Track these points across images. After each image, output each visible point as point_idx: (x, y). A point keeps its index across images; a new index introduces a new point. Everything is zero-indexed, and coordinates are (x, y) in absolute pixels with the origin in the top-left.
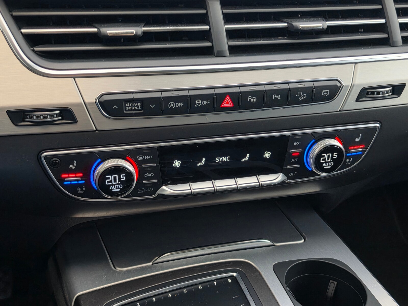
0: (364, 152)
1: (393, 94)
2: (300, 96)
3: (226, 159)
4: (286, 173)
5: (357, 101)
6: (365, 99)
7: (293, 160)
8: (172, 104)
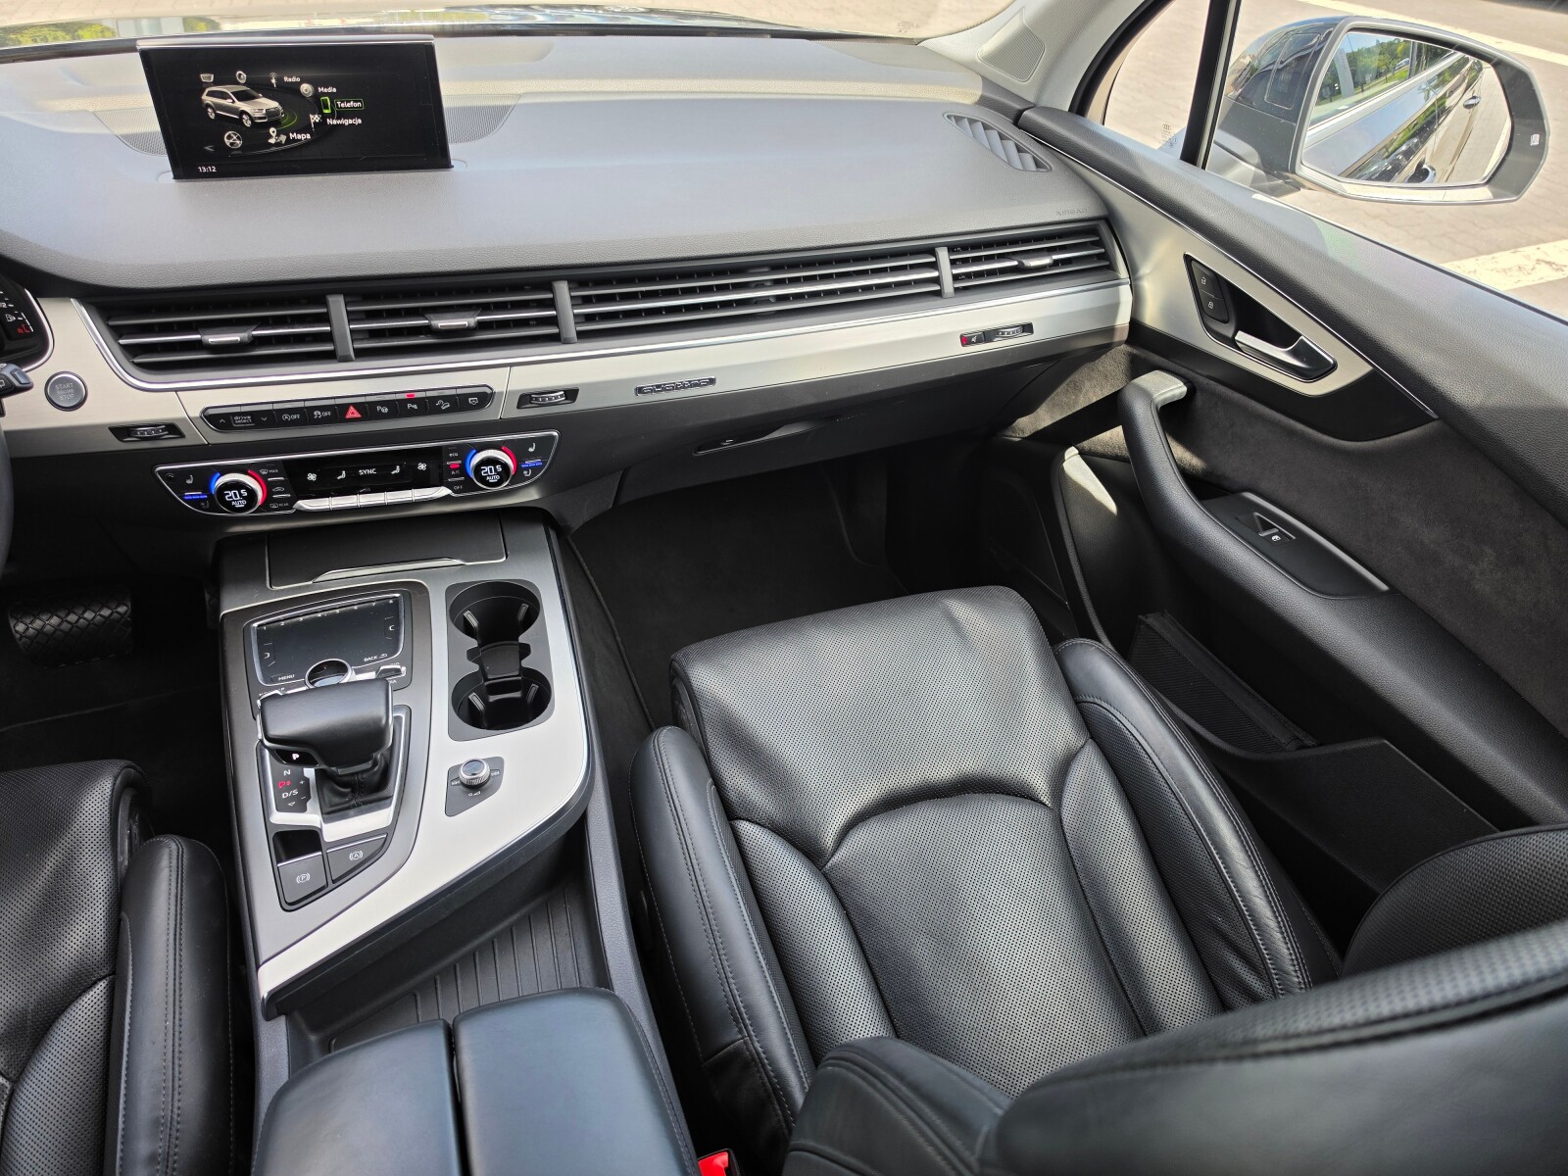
0: (544, 463)
1: (566, 399)
2: (441, 405)
3: (371, 471)
4: (449, 486)
5: (518, 407)
6: (530, 405)
7: (453, 473)
8: (286, 417)
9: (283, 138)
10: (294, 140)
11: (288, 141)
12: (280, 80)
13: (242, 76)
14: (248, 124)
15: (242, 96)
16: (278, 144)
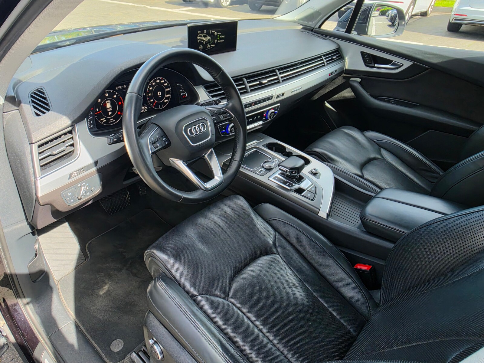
1: (282, 96)
2: (266, 100)
3: (251, 119)
4: (263, 121)
5: (276, 99)
6: (278, 98)
7: (264, 117)
9: (210, 46)
10: (212, 46)
11: (211, 47)
12: (212, 32)
13: (205, 31)
14: (204, 43)
15: (205, 36)
16: (209, 48)
